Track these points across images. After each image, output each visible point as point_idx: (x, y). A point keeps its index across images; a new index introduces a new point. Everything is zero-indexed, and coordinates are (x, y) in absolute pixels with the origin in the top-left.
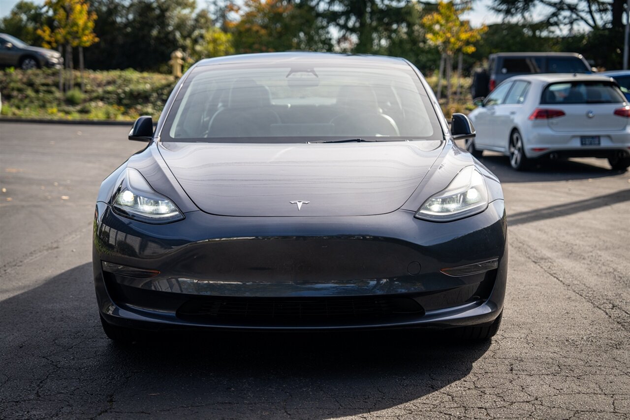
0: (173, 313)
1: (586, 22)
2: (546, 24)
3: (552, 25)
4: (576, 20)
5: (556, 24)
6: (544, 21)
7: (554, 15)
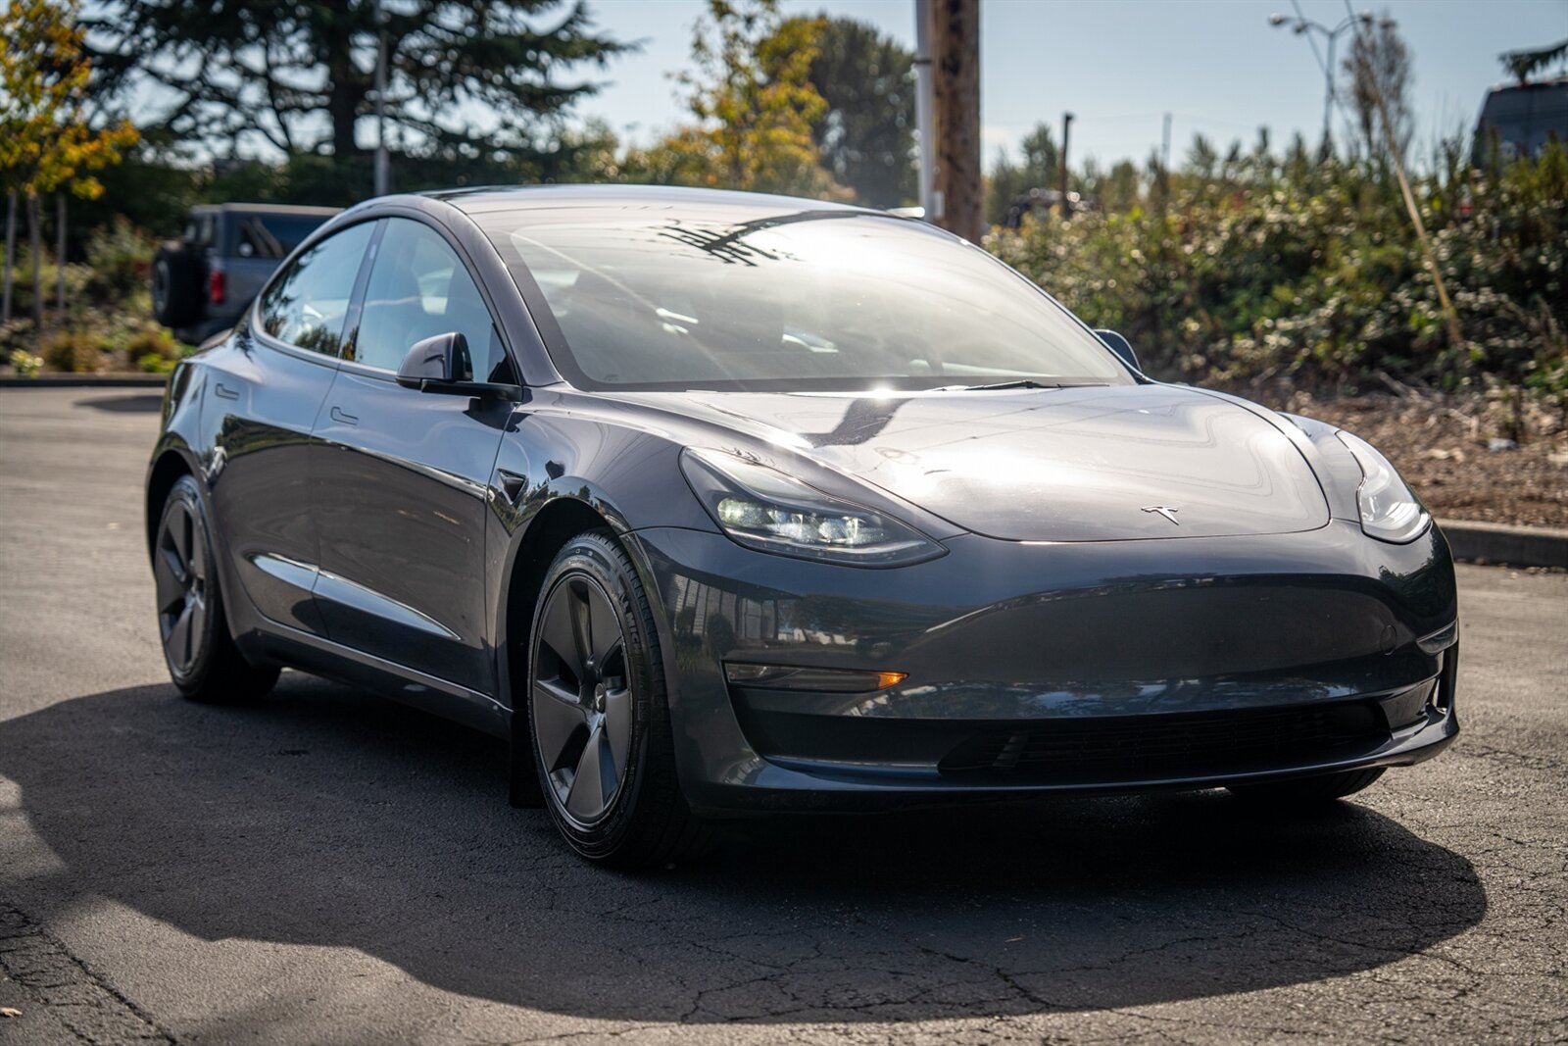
0: (930, 767)
1: (267, 133)
2: (162, 133)
3: (184, 136)
4: (243, 128)
5: (192, 134)
6: (158, 124)
7: (183, 111)
